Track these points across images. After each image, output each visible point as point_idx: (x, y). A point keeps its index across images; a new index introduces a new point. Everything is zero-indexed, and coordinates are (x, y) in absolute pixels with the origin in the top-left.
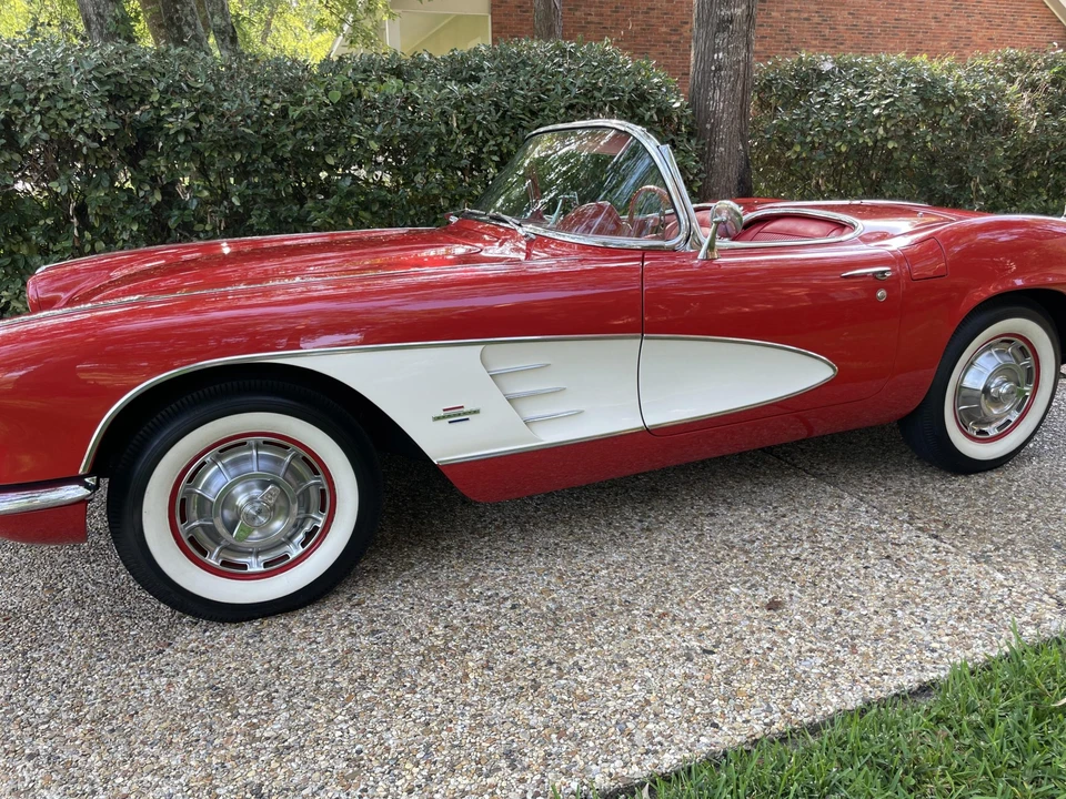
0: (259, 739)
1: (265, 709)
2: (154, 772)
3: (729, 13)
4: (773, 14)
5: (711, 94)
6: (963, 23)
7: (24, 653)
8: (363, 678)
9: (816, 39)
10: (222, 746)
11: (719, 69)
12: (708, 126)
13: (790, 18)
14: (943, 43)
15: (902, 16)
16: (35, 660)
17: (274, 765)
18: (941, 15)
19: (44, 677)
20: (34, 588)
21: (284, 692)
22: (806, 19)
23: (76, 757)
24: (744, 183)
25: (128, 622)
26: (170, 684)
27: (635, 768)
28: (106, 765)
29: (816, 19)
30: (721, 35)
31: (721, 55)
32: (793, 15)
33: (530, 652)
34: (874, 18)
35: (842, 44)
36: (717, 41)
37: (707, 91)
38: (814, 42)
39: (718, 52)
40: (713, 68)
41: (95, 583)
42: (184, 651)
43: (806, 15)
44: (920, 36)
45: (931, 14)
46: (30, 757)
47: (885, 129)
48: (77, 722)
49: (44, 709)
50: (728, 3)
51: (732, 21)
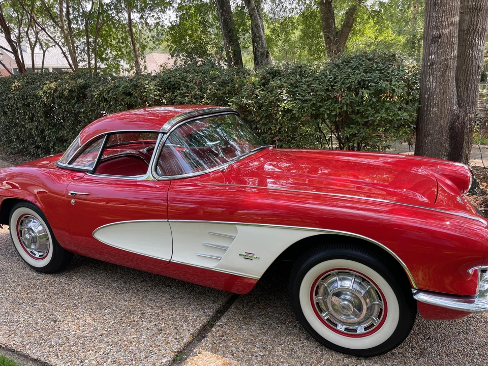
3: (438, 33)
5: (428, 78)
11: (432, 64)
12: (426, 96)
24: (453, 130)
30: (433, 45)
31: (433, 56)
36: (431, 49)
37: (426, 77)
39: (431, 55)
40: (429, 64)
50: (437, 27)
51: (440, 37)
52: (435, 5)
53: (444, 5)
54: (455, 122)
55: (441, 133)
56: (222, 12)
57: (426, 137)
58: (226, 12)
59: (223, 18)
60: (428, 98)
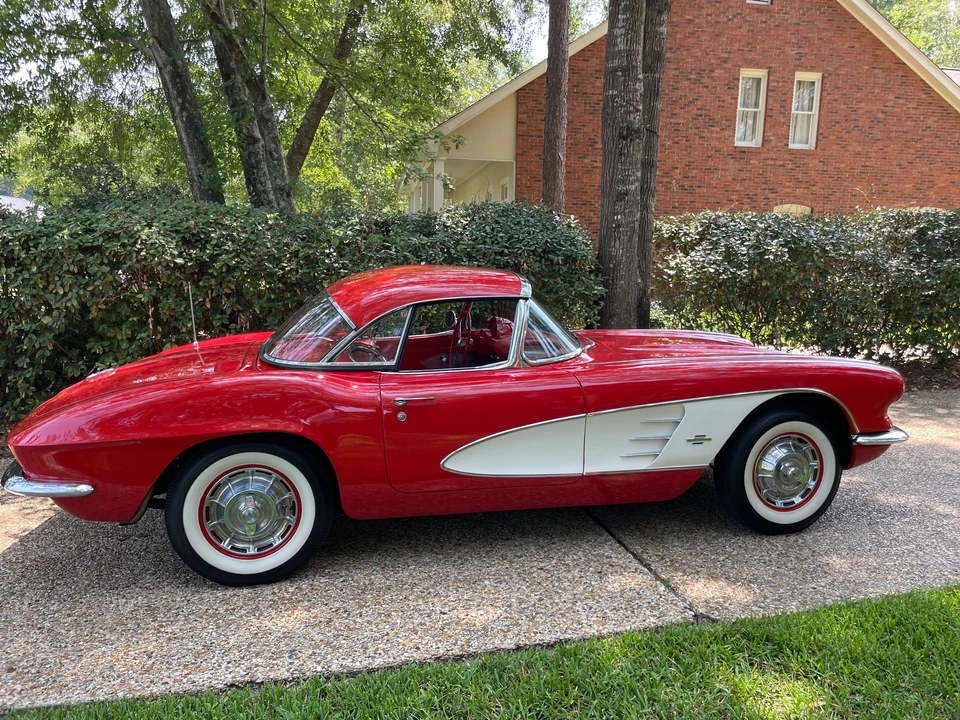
0: (162, 633)
1: (172, 619)
2: (100, 642)
4: (752, 162)
5: (612, 243)
6: (925, 169)
7: (53, 581)
8: (234, 609)
9: (790, 182)
10: (141, 634)
11: (618, 226)
12: (611, 266)
13: (767, 165)
14: (907, 186)
15: (867, 164)
16: (58, 585)
17: (164, 644)
18: (904, 163)
19: (60, 593)
20: (71, 548)
21: (186, 612)
22: (780, 166)
23: (63, 631)
25: (116, 570)
26: (126, 603)
27: (358, 663)
28: (77, 636)
29: (790, 166)
30: (619, 203)
32: (769, 162)
33: (337, 605)
34: (842, 166)
35: (813, 185)
36: (616, 207)
37: (610, 241)
38: (788, 184)
39: (617, 215)
40: (614, 226)
41: (107, 549)
42: (141, 588)
43: (781, 163)
44: (886, 180)
45: (895, 163)
46: (39, 629)
47: (758, 271)
48: (69, 616)
49: (54, 608)
50: (624, 182)
51: (627, 194)
52: (621, 154)
53: (631, 157)
54: (642, 298)
55: (628, 312)
56: (183, 103)
57: (611, 317)
58: (190, 103)
59: (185, 114)
60: (614, 268)
